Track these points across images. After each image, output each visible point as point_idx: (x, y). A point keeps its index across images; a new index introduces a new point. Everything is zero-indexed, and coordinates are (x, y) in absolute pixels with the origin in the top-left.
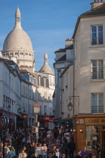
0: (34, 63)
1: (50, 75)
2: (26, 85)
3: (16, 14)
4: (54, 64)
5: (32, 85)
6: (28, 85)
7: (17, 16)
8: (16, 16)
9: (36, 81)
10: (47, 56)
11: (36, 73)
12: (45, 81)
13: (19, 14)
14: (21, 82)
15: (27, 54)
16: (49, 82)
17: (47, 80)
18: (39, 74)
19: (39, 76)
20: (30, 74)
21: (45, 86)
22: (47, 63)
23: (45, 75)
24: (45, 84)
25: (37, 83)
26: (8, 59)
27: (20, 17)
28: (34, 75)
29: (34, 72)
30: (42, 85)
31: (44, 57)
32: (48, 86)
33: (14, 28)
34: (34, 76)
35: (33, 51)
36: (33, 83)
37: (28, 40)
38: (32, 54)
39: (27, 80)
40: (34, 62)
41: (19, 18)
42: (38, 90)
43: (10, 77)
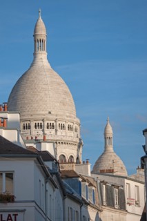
0: (79, 147)
1: (126, 181)
2: (76, 207)
3: (35, 31)
4: (143, 159)
5: (88, 204)
6: (79, 206)
7: (38, 38)
8: (34, 36)
9: (97, 195)
10: (110, 130)
11: (95, 176)
12: (116, 196)
13: (42, 32)
14: (64, 199)
15: (63, 127)
16: (127, 196)
17: (122, 193)
18: (101, 178)
19: (103, 182)
20: (84, 180)
21: (117, 207)
22: (111, 148)
23: (116, 181)
24: (116, 201)
25: (98, 200)
26: (35, 146)
27: (45, 38)
28: (92, 181)
29: (90, 175)
30: (110, 203)
31: (105, 134)
32: (122, 207)
33: (32, 65)
34: (91, 185)
35: (78, 120)
36: (90, 200)
37: (65, 93)
38: (74, 126)
39: (76, 194)
40: (80, 145)
41: (42, 41)
42: (101, 215)
43: (46, 191)
